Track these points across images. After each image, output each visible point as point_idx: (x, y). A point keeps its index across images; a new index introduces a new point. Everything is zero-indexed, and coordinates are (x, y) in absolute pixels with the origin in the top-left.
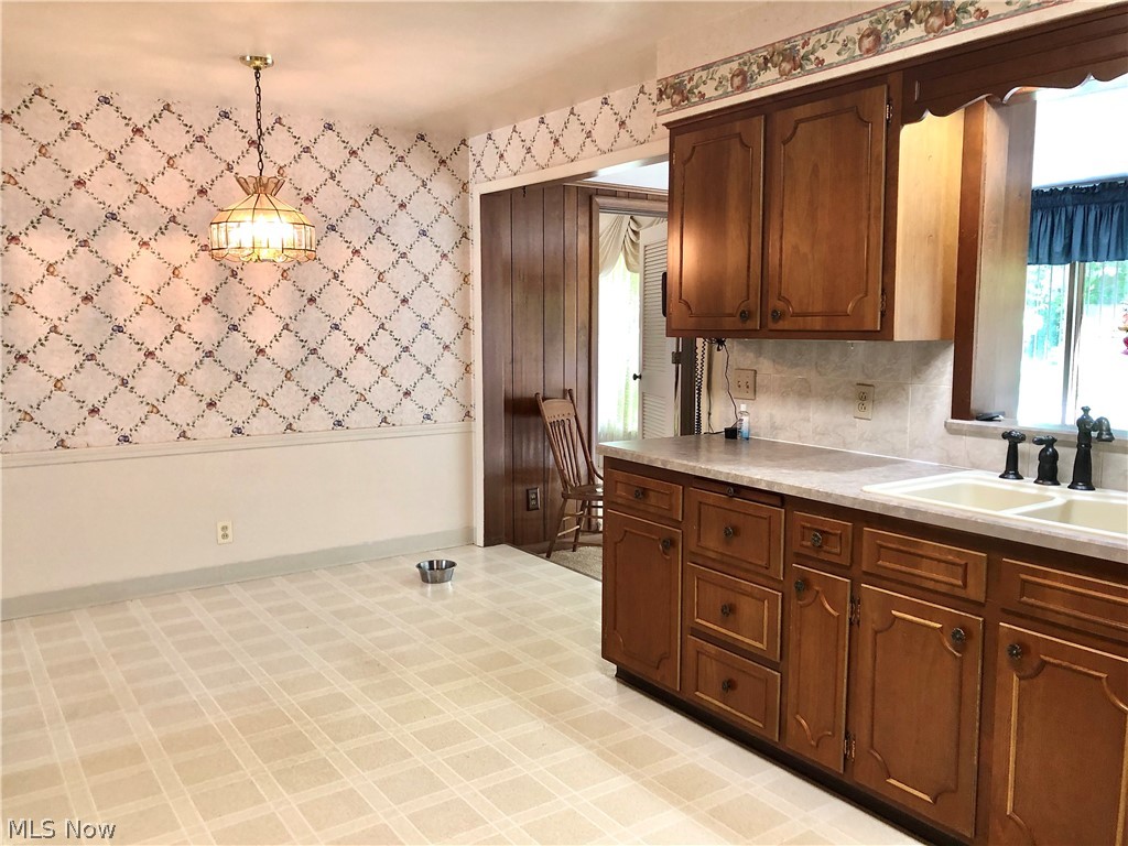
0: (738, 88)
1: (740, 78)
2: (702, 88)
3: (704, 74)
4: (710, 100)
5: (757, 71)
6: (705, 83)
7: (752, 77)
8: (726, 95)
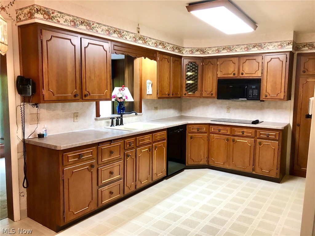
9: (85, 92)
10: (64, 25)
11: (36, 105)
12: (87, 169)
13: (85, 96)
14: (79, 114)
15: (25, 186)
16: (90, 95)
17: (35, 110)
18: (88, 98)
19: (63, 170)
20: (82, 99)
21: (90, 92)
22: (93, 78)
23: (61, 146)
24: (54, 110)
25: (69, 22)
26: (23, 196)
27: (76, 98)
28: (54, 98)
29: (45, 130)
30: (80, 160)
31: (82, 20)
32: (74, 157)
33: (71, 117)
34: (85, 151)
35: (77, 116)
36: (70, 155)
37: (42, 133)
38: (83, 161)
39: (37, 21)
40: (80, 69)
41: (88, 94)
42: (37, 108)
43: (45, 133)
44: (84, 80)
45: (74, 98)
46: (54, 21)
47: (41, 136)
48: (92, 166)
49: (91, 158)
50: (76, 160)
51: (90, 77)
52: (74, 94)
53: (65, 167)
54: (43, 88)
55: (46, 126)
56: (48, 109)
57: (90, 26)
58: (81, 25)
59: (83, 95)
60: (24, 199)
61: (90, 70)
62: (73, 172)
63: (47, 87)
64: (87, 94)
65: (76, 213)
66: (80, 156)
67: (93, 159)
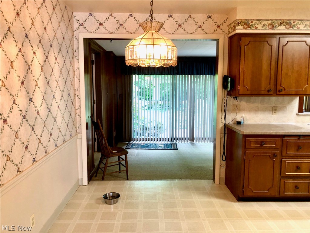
0: (270, 29)
1: (271, 26)
2: (256, 26)
3: (258, 22)
4: (259, 30)
5: (277, 25)
6: (257, 24)
7: (276, 27)
8: (266, 29)
9: (279, 87)
10: (262, 30)
11: (236, 98)
12: (269, 157)
13: (279, 91)
14: (278, 108)
15: (224, 159)
16: (285, 90)
17: (235, 102)
18: (282, 93)
19: (245, 152)
20: (276, 94)
21: (286, 88)
22: (291, 74)
23: (244, 132)
24: (253, 103)
25: (266, 26)
26: (223, 167)
27: (270, 93)
28: (248, 92)
29: (242, 118)
30: (262, 147)
31: (281, 21)
32: (256, 143)
33: (270, 110)
34: (268, 140)
35: (276, 110)
36: (253, 140)
37: (240, 121)
38: (265, 148)
39: (237, 32)
40: (277, 67)
41: (283, 89)
42: (237, 100)
43: (242, 121)
44: (279, 77)
45: (267, 93)
46: (252, 28)
47: (239, 123)
48: (274, 155)
49: (275, 147)
50: (258, 146)
51: (287, 74)
52: (267, 89)
53: (247, 150)
54: (239, 84)
55: (243, 115)
56: (247, 101)
57: (290, 25)
58: (279, 26)
59: (278, 90)
60: (224, 170)
61: (287, 67)
62: (254, 155)
63: (242, 83)
64: (281, 89)
65: (254, 191)
66: (262, 144)
67: (277, 149)
